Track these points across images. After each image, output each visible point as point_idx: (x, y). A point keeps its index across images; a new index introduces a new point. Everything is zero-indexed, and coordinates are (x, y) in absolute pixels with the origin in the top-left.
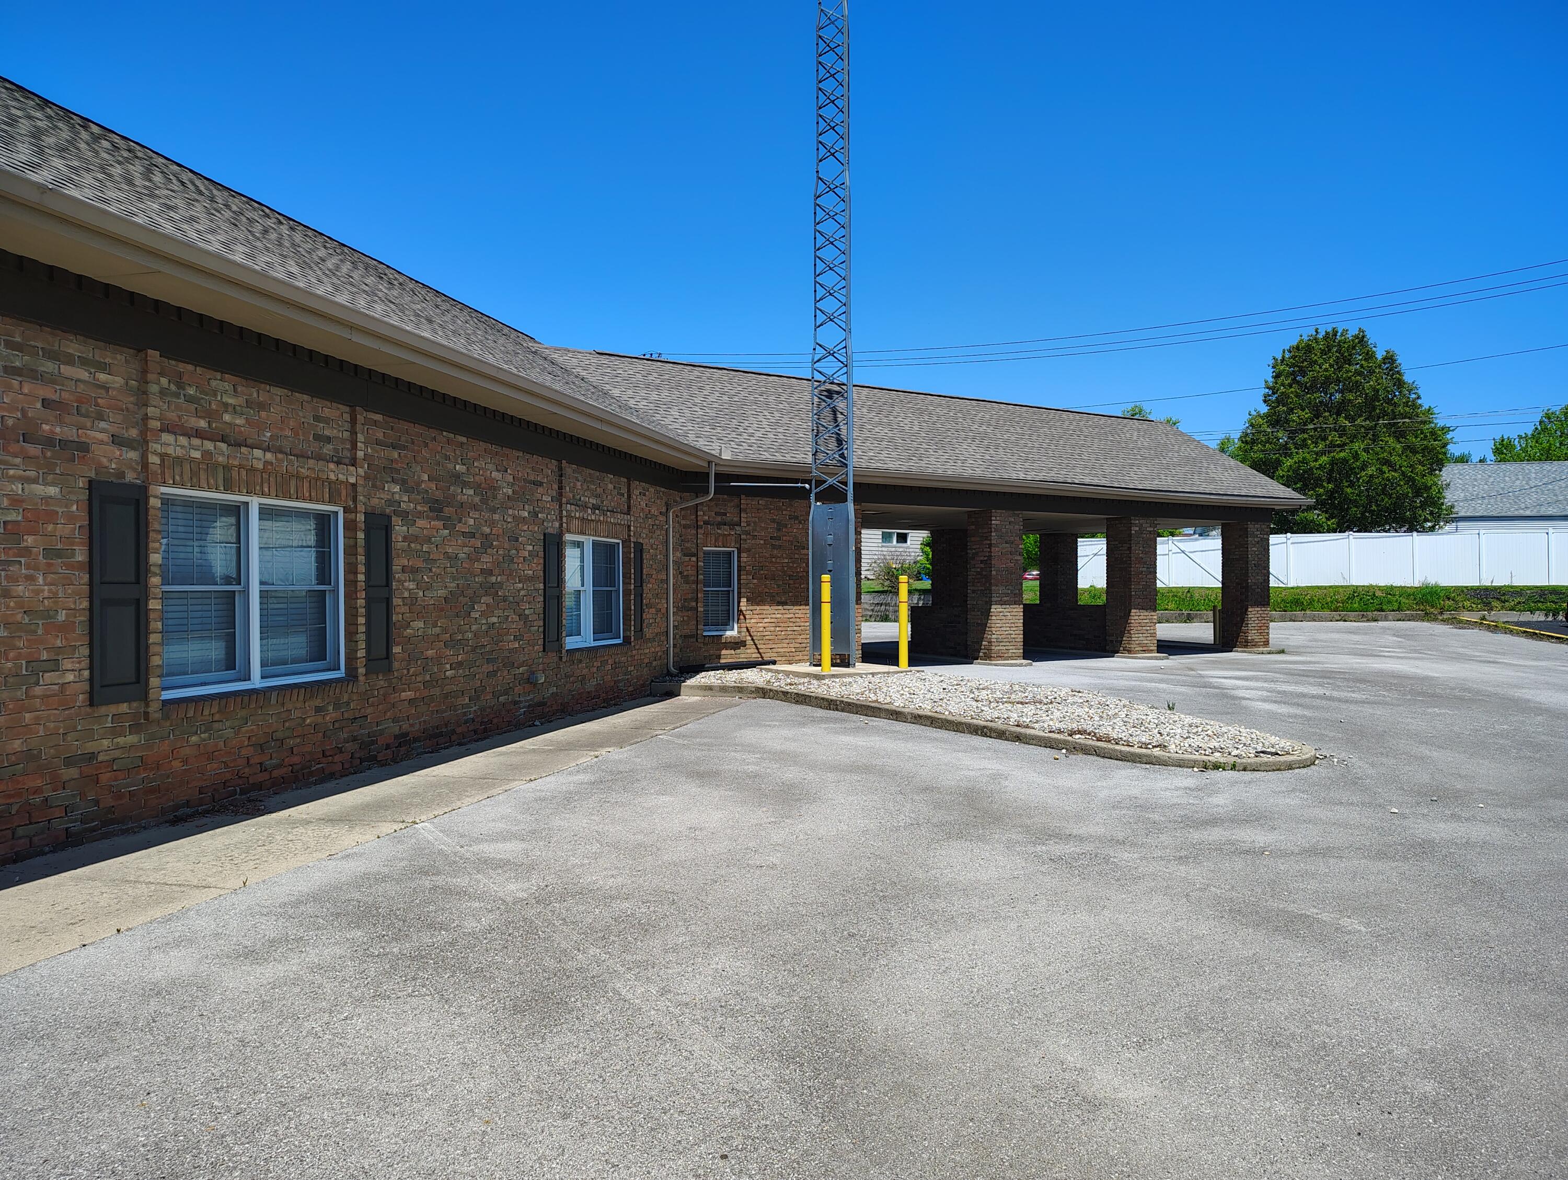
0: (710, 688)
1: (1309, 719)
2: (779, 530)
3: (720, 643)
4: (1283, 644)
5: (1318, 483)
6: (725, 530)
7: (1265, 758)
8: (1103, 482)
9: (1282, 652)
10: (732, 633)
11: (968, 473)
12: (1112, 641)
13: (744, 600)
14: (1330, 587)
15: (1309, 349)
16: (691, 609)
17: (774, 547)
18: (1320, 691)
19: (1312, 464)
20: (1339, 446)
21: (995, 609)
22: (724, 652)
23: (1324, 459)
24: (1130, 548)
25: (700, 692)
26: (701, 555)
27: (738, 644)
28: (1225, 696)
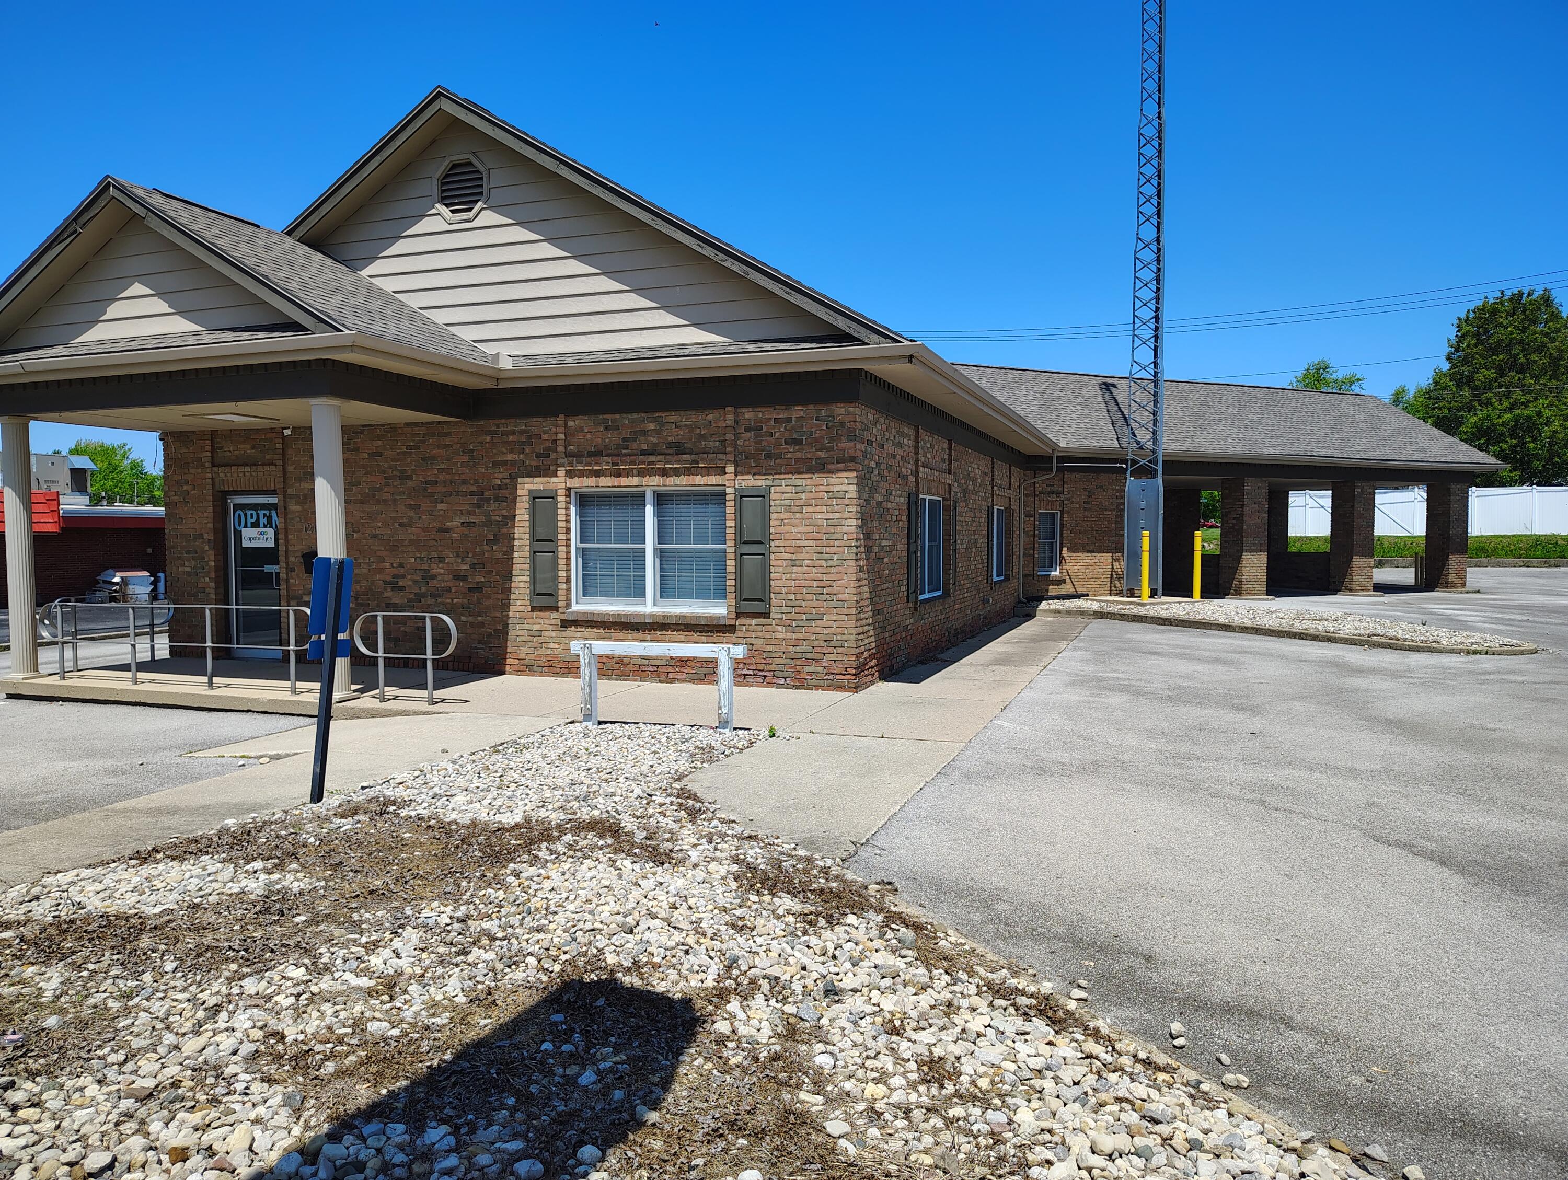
0: (1059, 612)
1: (1523, 633)
2: (1089, 496)
3: (1048, 580)
4: (1477, 586)
5: (1500, 438)
6: (1053, 498)
7: (1506, 648)
8: (1335, 454)
9: (1478, 592)
10: (1055, 574)
11: (1231, 450)
12: (1334, 582)
13: (1065, 549)
14: (1514, 536)
15: (1494, 312)
16: (1030, 556)
17: (1085, 509)
18: (1525, 618)
19: (1496, 422)
20: (1523, 404)
21: (1246, 555)
22: (1051, 587)
23: (1508, 416)
24: (1353, 506)
25: (1051, 614)
26: (1037, 516)
27: (1060, 582)
28: (1452, 620)
